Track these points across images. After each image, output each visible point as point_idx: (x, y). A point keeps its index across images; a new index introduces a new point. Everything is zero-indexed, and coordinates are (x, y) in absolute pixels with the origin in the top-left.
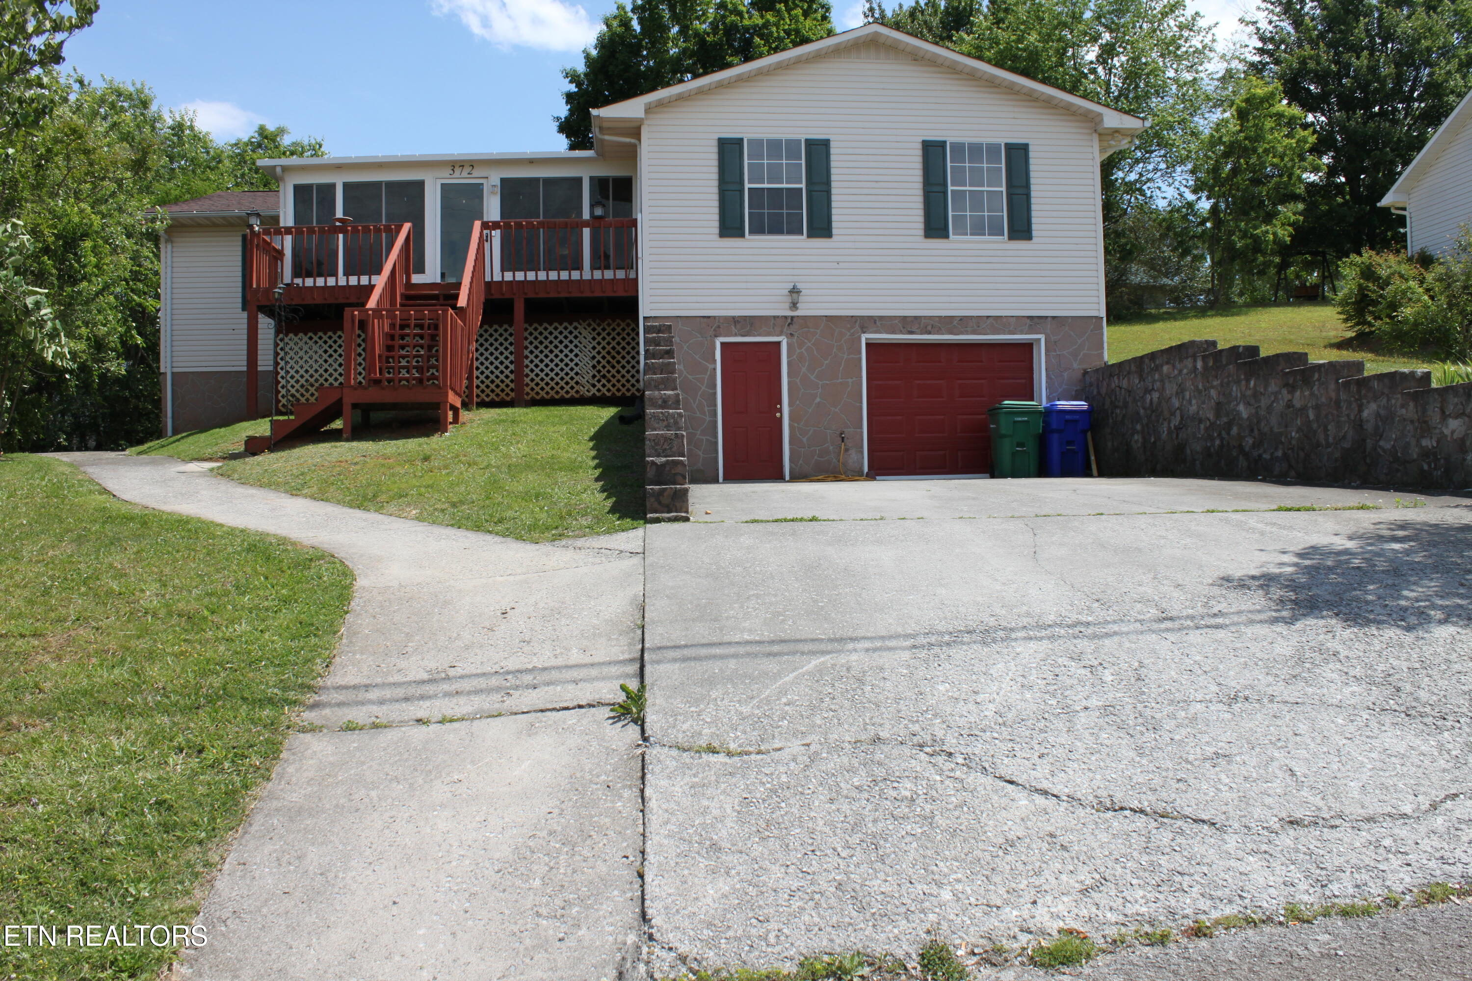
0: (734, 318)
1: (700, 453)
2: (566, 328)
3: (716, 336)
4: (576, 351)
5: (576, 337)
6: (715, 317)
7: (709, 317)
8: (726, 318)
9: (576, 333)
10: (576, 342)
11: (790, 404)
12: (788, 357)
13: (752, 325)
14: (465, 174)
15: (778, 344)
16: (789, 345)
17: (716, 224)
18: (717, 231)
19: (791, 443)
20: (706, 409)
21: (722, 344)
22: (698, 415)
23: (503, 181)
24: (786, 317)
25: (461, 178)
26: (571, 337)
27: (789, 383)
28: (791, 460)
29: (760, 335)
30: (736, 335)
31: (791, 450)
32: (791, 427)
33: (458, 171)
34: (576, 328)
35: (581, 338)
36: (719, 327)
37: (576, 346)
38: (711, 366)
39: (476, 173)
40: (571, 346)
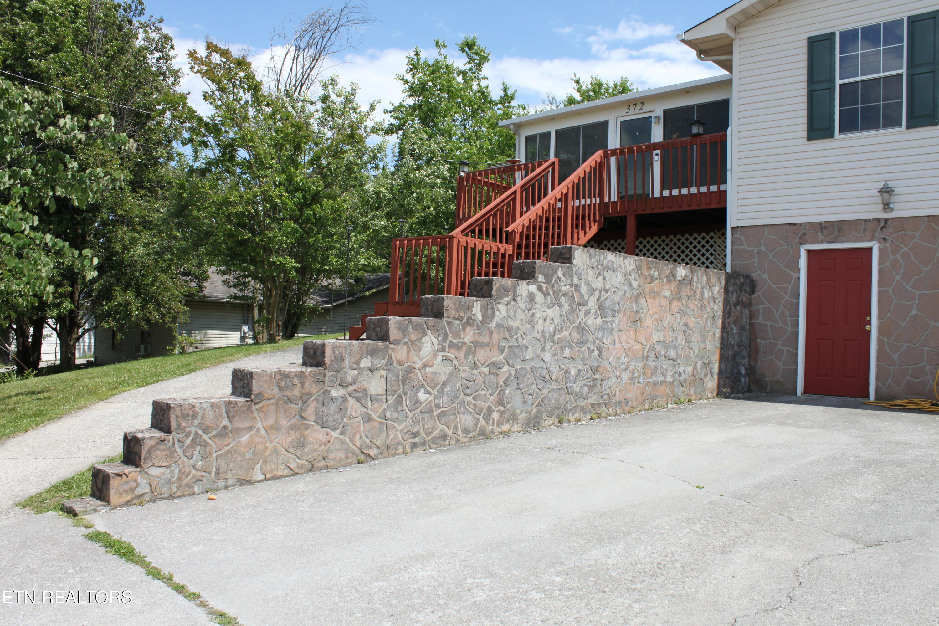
0: (820, 223)
1: (780, 364)
2: (703, 238)
3: (801, 244)
4: (712, 258)
5: (712, 246)
6: (801, 224)
7: (795, 224)
8: (812, 224)
9: (712, 242)
10: (711, 250)
11: (880, 317)
12: (880, 264)
13: (840, 230)
14: (637, 111)
15: (870, 249)
16: (882, 251)
17: (805, 127)
18: (805, 134)
19: (879, 358)
20: (789, 319)
21: (809, 252)
22: (780, 325)
23: (665, 112)
24: (878, 220)
25: (635, 115)
26: (707, 246)
27: (880, 293)
28: (878, 378)
29: (848, 241)
30: (822, 242)
31: (878, 367)
32: (879, 341)
33: (632, 108)
34: (712, 238)
35: (715, 246)
36: (805, 234)
37: (711, 254)
38: (795, 275)
39: (645, 109)
40: (707, 255)
